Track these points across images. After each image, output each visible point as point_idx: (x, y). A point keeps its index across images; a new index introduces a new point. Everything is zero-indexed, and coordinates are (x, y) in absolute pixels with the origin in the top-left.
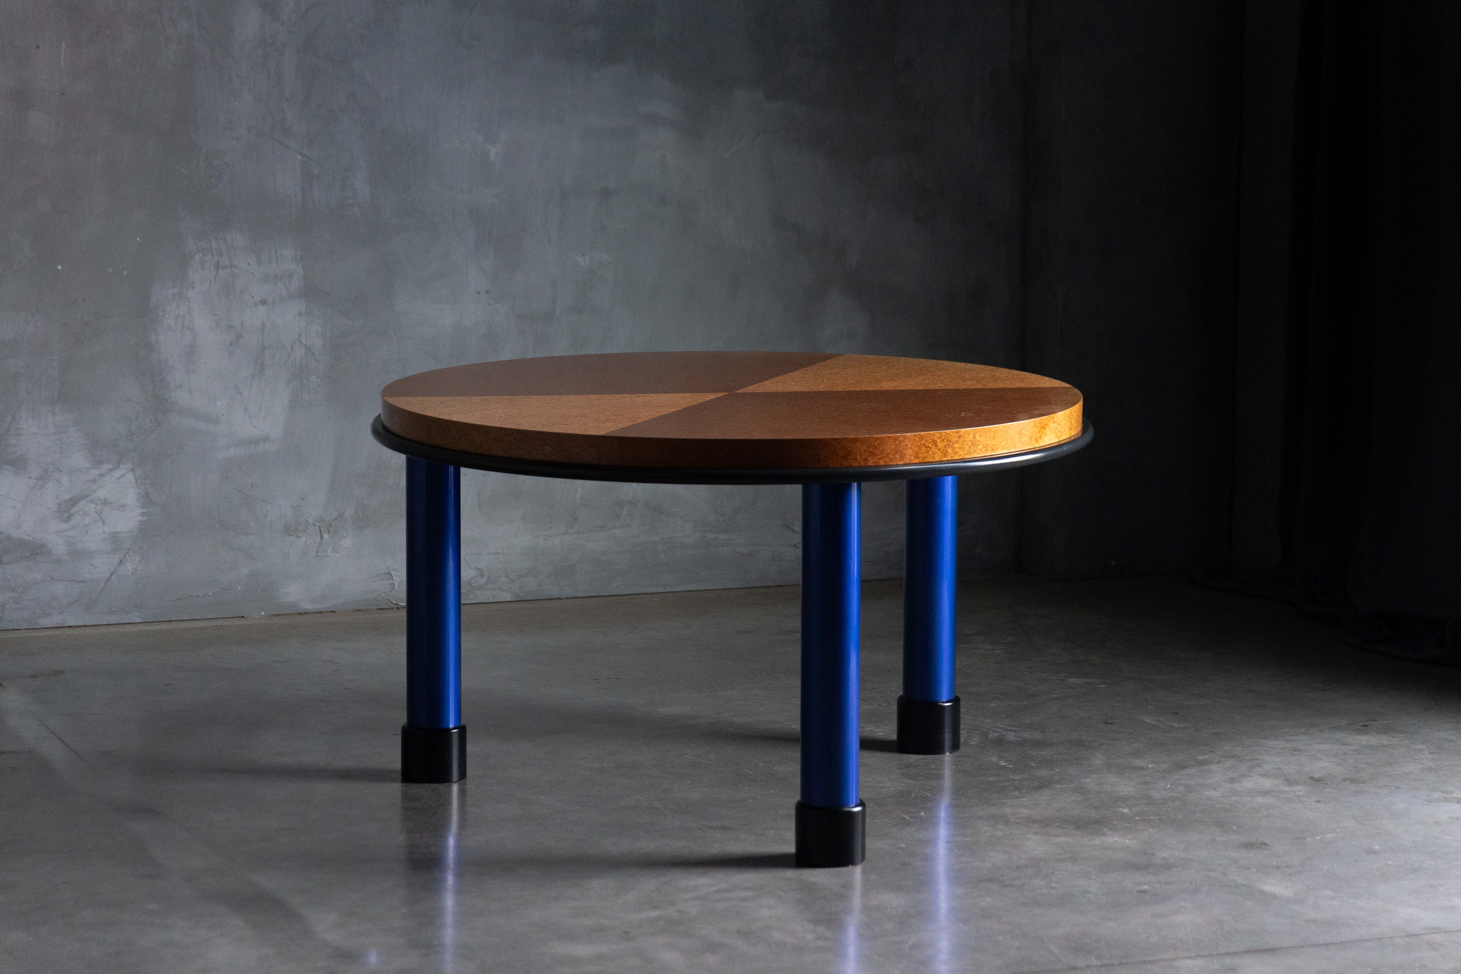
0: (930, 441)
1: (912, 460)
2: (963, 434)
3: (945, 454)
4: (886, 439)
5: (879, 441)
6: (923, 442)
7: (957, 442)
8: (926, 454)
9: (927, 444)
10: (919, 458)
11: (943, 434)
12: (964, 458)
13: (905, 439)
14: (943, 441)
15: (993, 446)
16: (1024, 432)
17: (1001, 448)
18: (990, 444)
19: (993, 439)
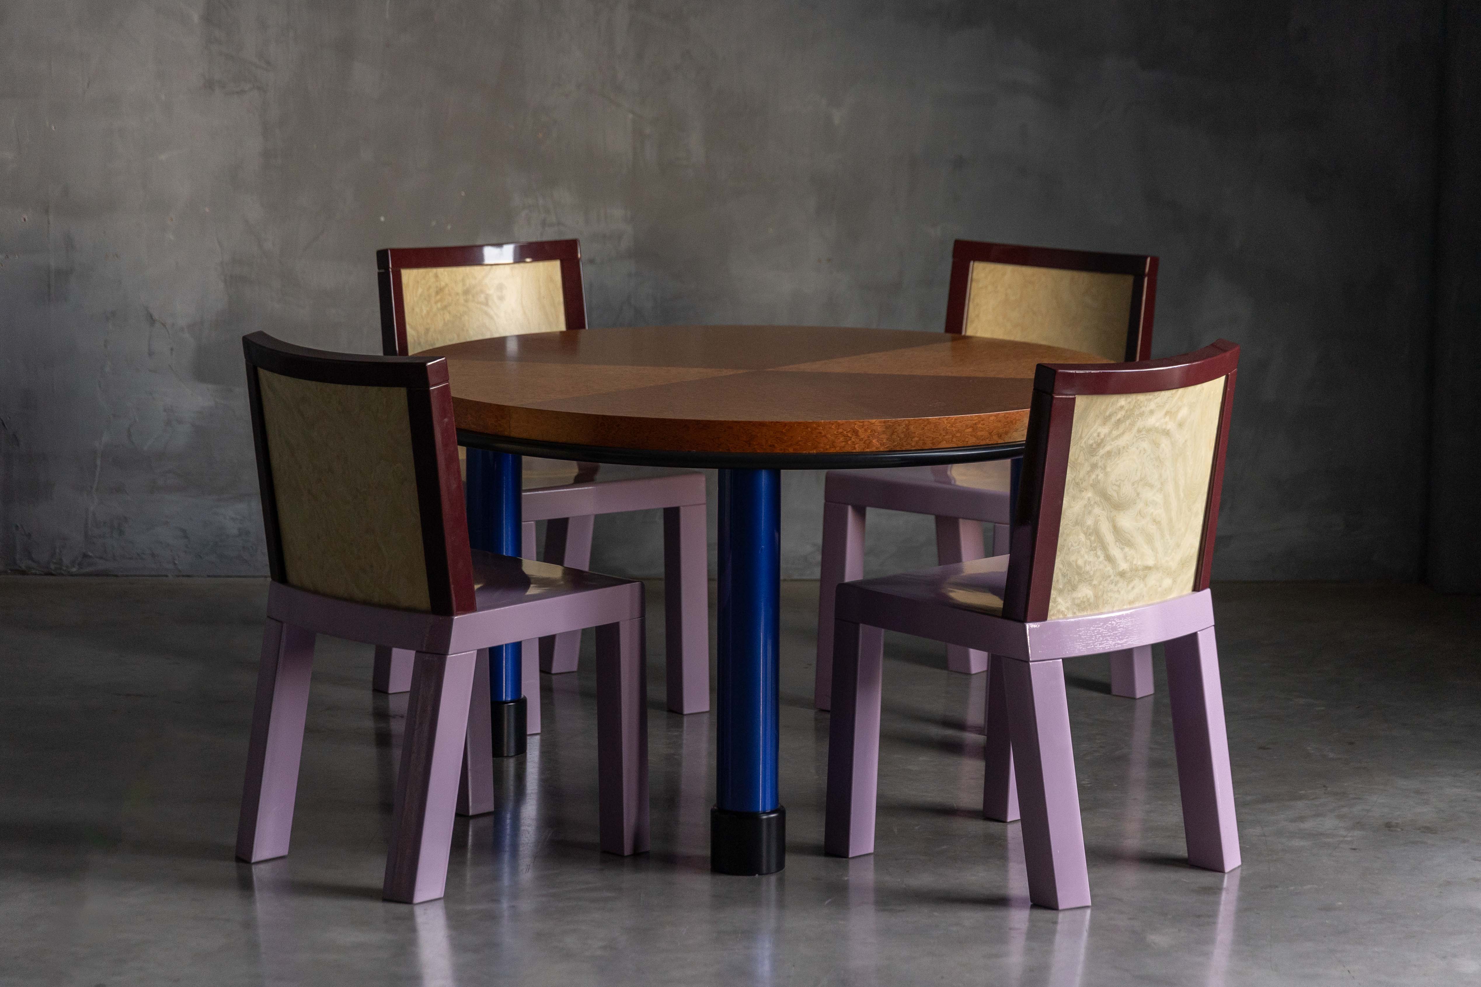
0: (849, 430)
1: (827, 449)
3: (869, 443)
4: (795, 425)
5: (787, 427)
6: (841, 430)
7: (884, 432)
9: (845, 432)
10: (835, 447)
11: (866, 423)
13: (818, 426)
14: (866, 430)
15: (933, 439)
16: (980, 425)
17: (945, 442)
18: (930, 437)
19: (935, 432)
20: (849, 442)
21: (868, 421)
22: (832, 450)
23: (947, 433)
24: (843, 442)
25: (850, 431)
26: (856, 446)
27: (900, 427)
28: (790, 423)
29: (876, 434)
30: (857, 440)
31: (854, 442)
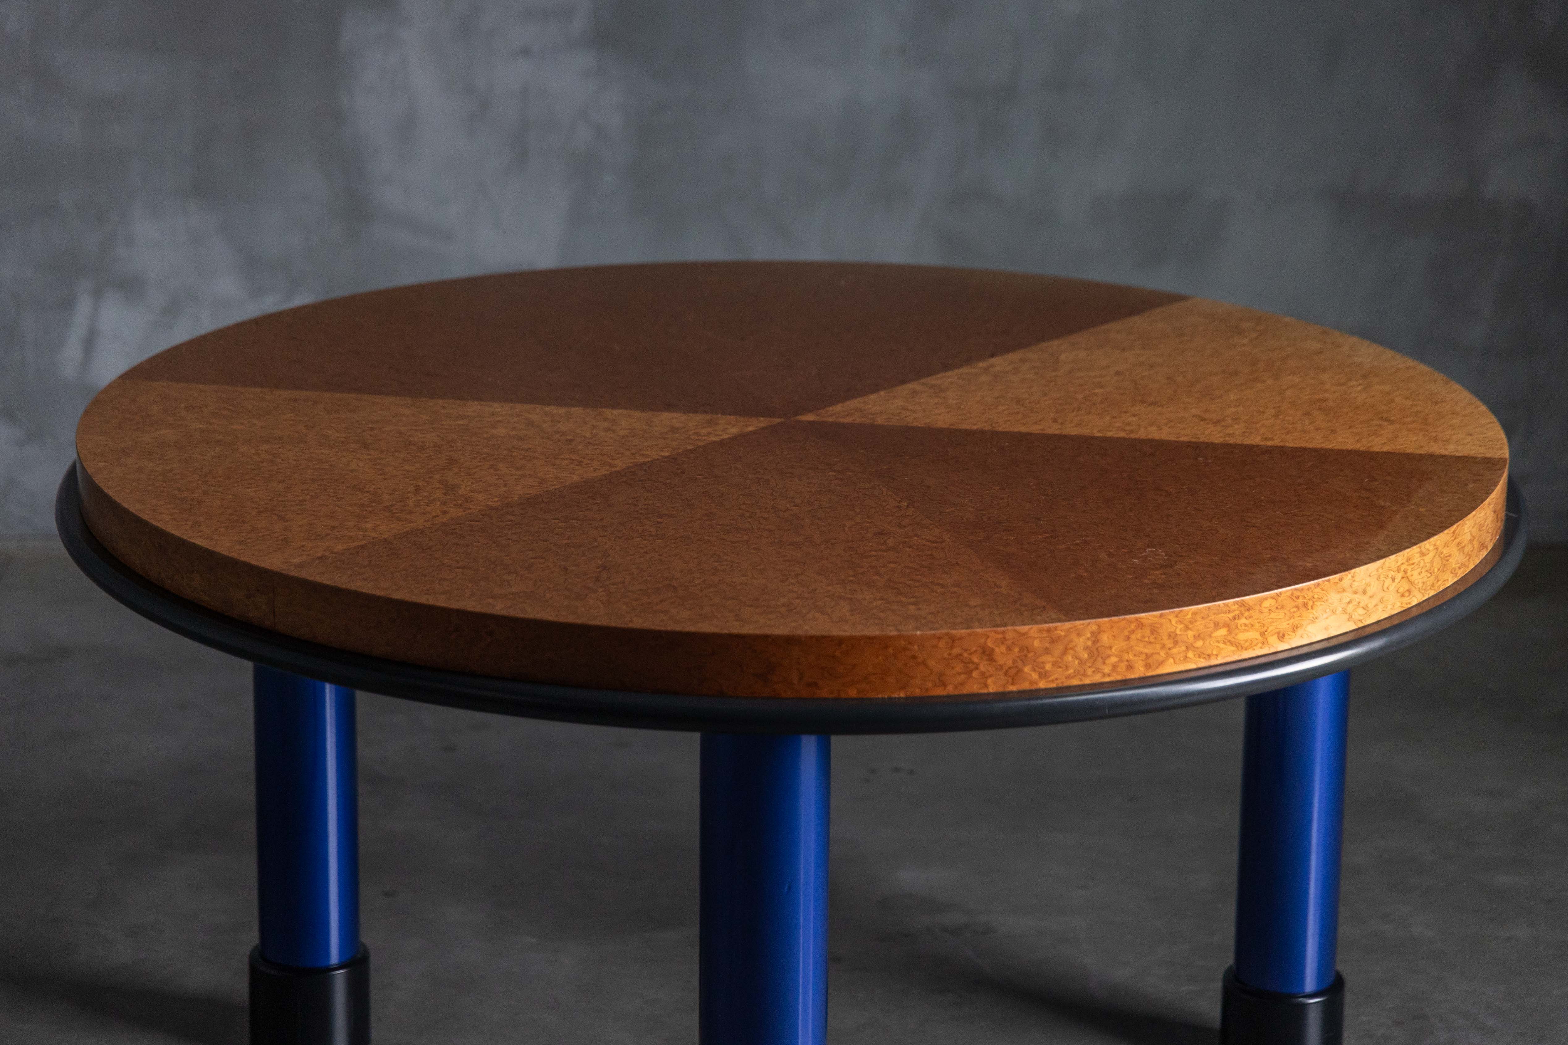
0: (974, 649)
1: (927, 690)
2: (1062, 633)
3: (1015, 674)
4: (862, 643)
5: (843, 646)
6: (956, 651)
7: (1047, 651)
8: (963, 677)
9: (965, 655)
10: (946, 686)
12: (1065, 684)
13: (910, 643)
14: (1009, 649)
15: (1148, 656)
16: (1243, 621)
17: (1171, 660)
18: (1141, 653)
19: (1150, 643)
20: (975, 674)
21: (1015, 630)
22: (940, 692)
23: (1176, 643)
24: (960, 674)
25: (976, 651)
26: (989, 681)
27: (1081, 639)
28: (852, 638)
29: (1031, 655)
30: (989, 669)
31: (984, 673)
